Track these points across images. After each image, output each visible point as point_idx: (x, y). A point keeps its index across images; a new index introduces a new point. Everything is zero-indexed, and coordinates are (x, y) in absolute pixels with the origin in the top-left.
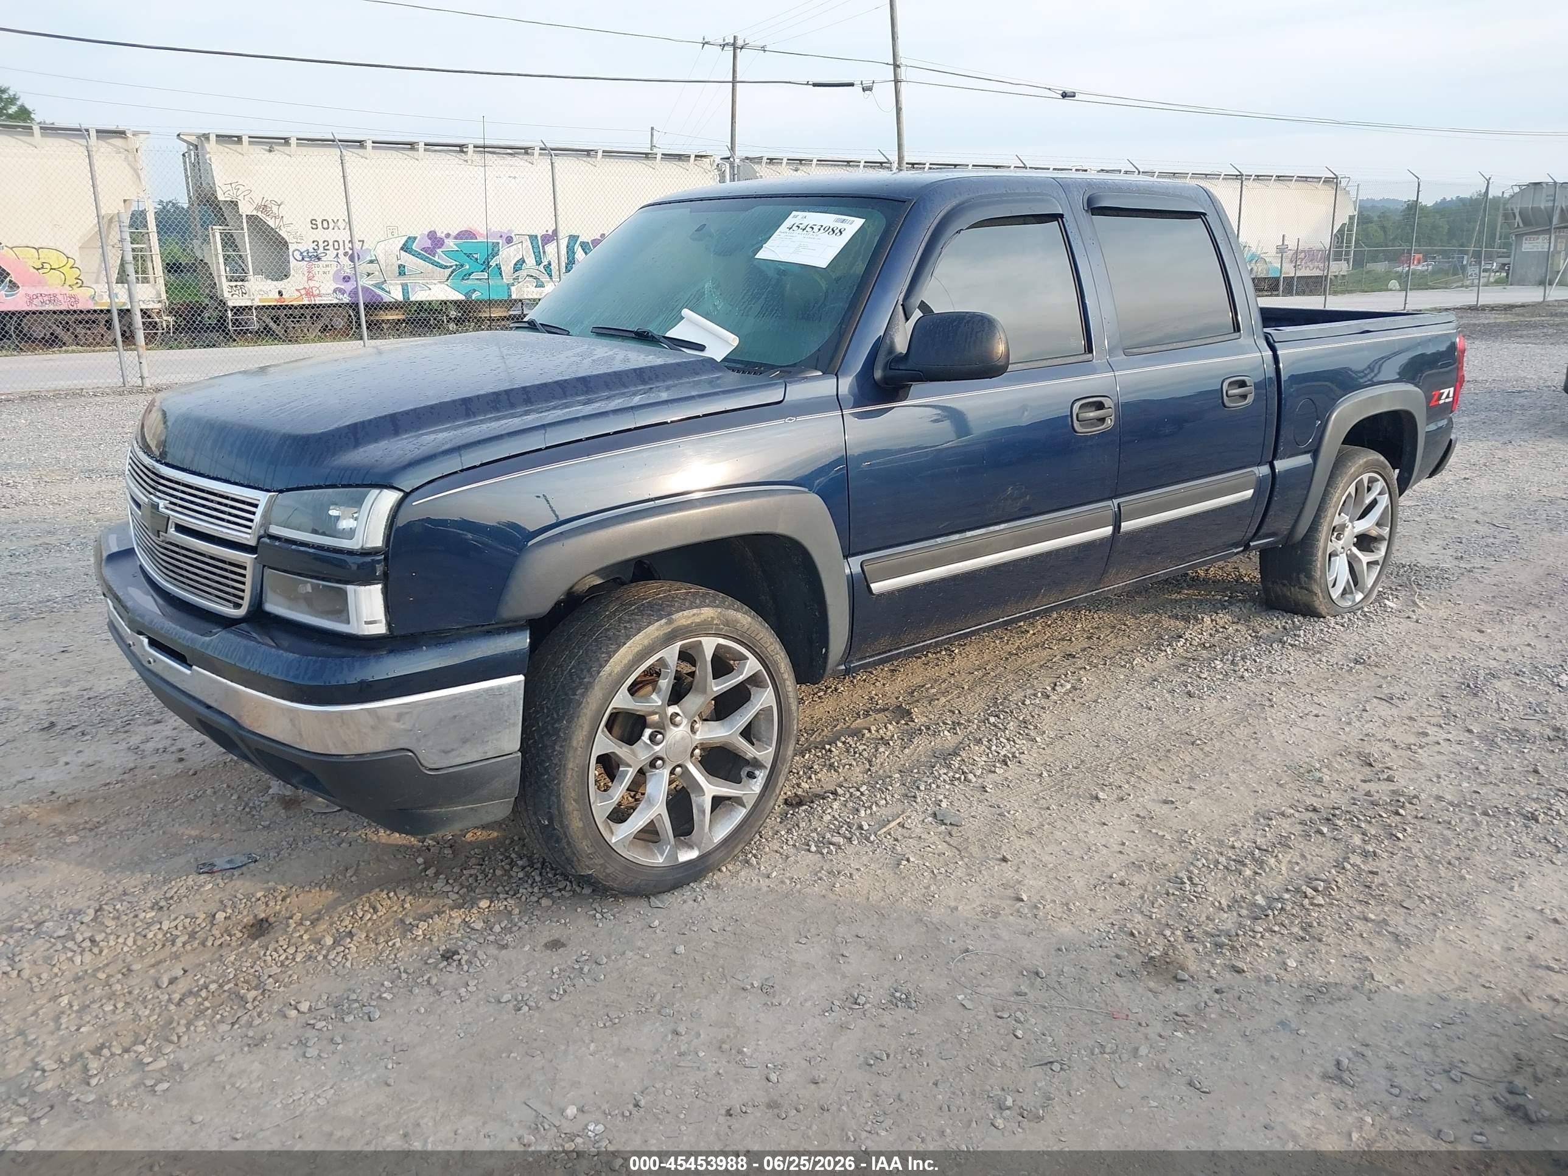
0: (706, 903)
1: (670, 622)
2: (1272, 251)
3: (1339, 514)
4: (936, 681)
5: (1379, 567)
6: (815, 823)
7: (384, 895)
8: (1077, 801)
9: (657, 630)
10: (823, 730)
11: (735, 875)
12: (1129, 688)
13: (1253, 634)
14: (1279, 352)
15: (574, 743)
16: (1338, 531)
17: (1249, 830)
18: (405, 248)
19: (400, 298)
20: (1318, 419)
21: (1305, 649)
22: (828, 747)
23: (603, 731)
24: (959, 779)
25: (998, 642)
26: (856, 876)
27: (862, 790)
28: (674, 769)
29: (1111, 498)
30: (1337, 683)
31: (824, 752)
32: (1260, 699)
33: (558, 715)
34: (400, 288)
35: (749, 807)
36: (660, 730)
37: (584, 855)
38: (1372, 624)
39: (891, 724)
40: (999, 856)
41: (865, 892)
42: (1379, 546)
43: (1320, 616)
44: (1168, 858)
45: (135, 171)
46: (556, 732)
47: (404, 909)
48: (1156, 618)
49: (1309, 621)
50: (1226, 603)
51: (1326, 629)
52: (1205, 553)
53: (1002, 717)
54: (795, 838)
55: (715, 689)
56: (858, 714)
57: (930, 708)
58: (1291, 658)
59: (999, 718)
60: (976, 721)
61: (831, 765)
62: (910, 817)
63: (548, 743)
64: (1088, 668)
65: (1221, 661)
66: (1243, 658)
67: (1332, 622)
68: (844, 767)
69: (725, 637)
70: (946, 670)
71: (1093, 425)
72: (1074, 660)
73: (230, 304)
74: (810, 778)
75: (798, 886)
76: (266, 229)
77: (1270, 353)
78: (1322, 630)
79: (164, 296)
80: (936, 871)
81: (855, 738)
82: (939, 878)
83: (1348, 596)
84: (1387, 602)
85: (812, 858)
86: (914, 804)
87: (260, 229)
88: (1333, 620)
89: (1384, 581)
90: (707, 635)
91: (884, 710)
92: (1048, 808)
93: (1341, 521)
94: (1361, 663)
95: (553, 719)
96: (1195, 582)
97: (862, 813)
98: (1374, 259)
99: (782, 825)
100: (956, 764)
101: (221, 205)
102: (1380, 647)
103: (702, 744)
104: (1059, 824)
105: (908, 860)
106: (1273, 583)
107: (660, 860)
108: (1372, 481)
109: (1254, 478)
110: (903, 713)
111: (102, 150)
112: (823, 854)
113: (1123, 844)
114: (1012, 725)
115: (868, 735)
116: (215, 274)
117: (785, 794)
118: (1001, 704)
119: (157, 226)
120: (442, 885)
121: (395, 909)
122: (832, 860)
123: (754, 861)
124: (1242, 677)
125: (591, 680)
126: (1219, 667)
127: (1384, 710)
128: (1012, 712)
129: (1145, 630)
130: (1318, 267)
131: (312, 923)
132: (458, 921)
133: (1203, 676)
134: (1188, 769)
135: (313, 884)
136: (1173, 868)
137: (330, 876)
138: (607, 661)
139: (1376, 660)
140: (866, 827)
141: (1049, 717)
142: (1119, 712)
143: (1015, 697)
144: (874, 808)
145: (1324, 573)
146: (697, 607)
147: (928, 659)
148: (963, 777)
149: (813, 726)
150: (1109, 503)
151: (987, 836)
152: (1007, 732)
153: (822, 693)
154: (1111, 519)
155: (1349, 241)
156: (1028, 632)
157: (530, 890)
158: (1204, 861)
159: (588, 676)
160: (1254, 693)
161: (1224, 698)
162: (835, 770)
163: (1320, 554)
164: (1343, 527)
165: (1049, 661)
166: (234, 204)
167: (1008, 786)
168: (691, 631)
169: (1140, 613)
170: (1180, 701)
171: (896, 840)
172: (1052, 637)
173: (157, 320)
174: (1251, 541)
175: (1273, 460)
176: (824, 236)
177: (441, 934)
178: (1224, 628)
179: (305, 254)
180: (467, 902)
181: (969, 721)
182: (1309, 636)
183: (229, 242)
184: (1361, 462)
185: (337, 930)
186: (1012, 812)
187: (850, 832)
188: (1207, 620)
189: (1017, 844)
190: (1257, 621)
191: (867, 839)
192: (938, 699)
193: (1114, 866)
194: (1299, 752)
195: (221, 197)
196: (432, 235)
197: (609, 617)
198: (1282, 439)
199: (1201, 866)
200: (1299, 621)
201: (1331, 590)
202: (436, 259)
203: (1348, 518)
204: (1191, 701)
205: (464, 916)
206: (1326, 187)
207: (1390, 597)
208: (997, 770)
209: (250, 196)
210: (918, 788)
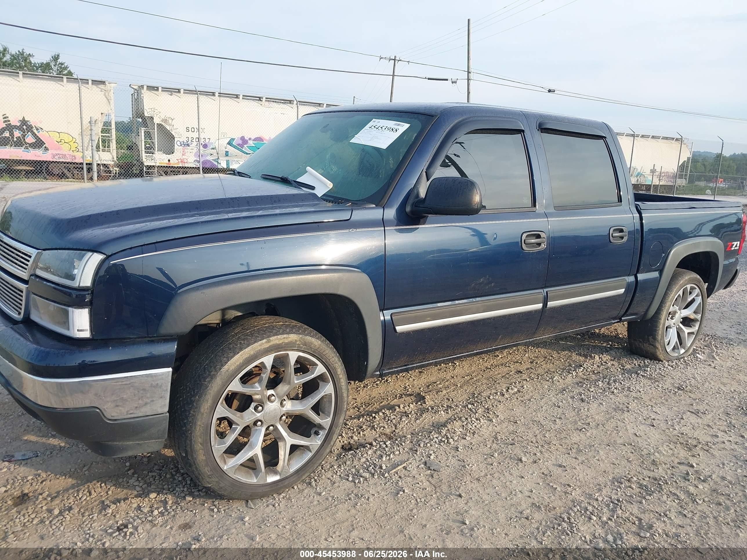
0: (280, 508)
1: (269, 341)
2: (648, 172)
3: (673, 306)
4: (443, 380)
5: (694, 336)
6: (356, 463)
7: (98, 485)
8: (509, 461)
9: (260, 346)
10: (374, 404)
11: (301, 491)
12: (549, 394)
13: (622, 368)
14: (643, 215)
15: (202, 410)
16: (672, 315)
17: (608, 489)
18: (229, 143)
19: (225, 167)
20: (663, 253)
21: (650, 379)
22: (374, 415)
23: (222, 403)
24: (444, 441)
25: (481, 360)
26: (371, 499)
27: (387, 444)
28: (269, 427)
29: (542, 288)
30: (667, 401)
31: (371, 418)
32: (622, 406)
33: (194, 392)
34: (225, 162)
35: (313, 452)
36: (261, 404)
37: (205, 476)
38: (689, 368)
39: (412, 404)
40: (458, 493)
41: (374, 510)
42: (695, 324)
43: (660, 360)
44: (557, 503)
45: (108, 100)
46: (192, 402)
47: (108, 494)
48: (569, 354)
49: (654, 362)
50: (608, 349)
51: (662, 368)
52: (597, 321)
53: (475, 405)
54: (342, 471)
55: (296, 382)
56: (396, 396)
57: (436, 396)
58: (642, 383)
59: (474, 405)
60: (460, 406)
61: (373, 426)
62: (411, 464)
63: (187, 408)
64: (528, 380)
65: (602, 382)
66: (615, 381)
67: (667, 364)
68: (380, 428)
69: (304, 352)
70: (450, 374)
71: (534, 247)
72: (522, 374)
73: (146, 164)
74: (359, 433)
75: (336, 503)
76: (166, 131)
77: (638, 215)
78: (660, 368)
79: (115, 159)
80: (418, 500)
81: (391, 411)
82: (419, 504)
83: (676, 350)
84: (698, 355)
85: (348, 485)
86: (415, 455)
87: (163, 131)
88: (667, 363)
89: (698, 344)
90: (293, 350)
91: (411, 395)
92: (492, 465)
93: (674, 310)
94: (682, 390)
95: (191, 394)
96: (593, 336)
97: (384, 459)
98: (699, 180)
99: (337, 462)
100: (444, 432)
101: (146, 119)
102: (693, 381)
103: (287, 413)
104: (496, 475)
105: (404, 491)
106: (635, 340)
107: (254, 481)
108: (692, 289)
109: (625, 283)
110: (420, 398)
111: (94, 89)
112: (355, 483)
113: (532, 491)
114: (480, 411)
115: (398, 410)
116: (140, 150)
117: (343, 442)
118: (477, 397)
119: (116, 126)
120: (134, 481)
121: (102, 494)
122: (359, 487)
123: (314, 483)
124: (613, 392)
125: (215, 373)
126: (600, 385)
127: (693, 419)
128: (482, 403)
129: (562, 360)
130: (671, 181)
131: (52, 499)
132: (135, 505)
133: (591, 390)
134: (576, 446)
135: (62, 474)
136: (559, 511)
137: (74, 470)
138: (226, 363)
139: (691, 389)
140: (384, 467)
141: (502, 407)
142: (542, 407)
143: (484, 394)
144: (392, 456)
145: (663, 337)
146: (287, 334)
147: (441, 367)
148: (446, 441)
149: (370, 401)
150: (541, 290)
151: (453, 479)
152: (477, 414)
153: (378, 382)
154: (542, 300)
155: (687, 170)
156: (498, 356)
157: (182, 489)
158: (579, 508)
159: (214, 370)
160: (619, 403)
161: (601, 404)
162: (375, 430)
163: (661, 326)
164: (675, 313)
165: (507, 374)
166: (152, 118)
167: (472, 448)
168: (282, 348)
169: (561, 350)
170: (576, 404)
171: (400, 477)
172: (511, 360)
173: (111, 169)
174: (622, 317)
175: (637, 273)
176: (387, 132)
177: (123, 513)
178: (606, 362)
179: (182, 143)
180: (144, 494)
181: (456, 406)
182: (652, 371)
183: (148, 135)
184: (687, 278)
185: (64, 505)
186: (470, 465)
187: (374, 470)
188: (597, 357)
189: (470, 486)
190: (624, 360)
191: (383, 475)
192: (442, 391)
193: (524, 506)
194: (642, 441)
195: (146, 114)
196: (243, 138)
197: (233, 336)
198: (642, 262)
199: (576, 510)
200: (648, 362)
201: (667, 347)
202: (243, 150)
203: (678, 308)
204: (583, 404)
205: (139, 503)
206: (677, 143)
207: (700, 353)
208: (467, 438)
209: (160, 115)
210: (419, 445)
